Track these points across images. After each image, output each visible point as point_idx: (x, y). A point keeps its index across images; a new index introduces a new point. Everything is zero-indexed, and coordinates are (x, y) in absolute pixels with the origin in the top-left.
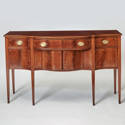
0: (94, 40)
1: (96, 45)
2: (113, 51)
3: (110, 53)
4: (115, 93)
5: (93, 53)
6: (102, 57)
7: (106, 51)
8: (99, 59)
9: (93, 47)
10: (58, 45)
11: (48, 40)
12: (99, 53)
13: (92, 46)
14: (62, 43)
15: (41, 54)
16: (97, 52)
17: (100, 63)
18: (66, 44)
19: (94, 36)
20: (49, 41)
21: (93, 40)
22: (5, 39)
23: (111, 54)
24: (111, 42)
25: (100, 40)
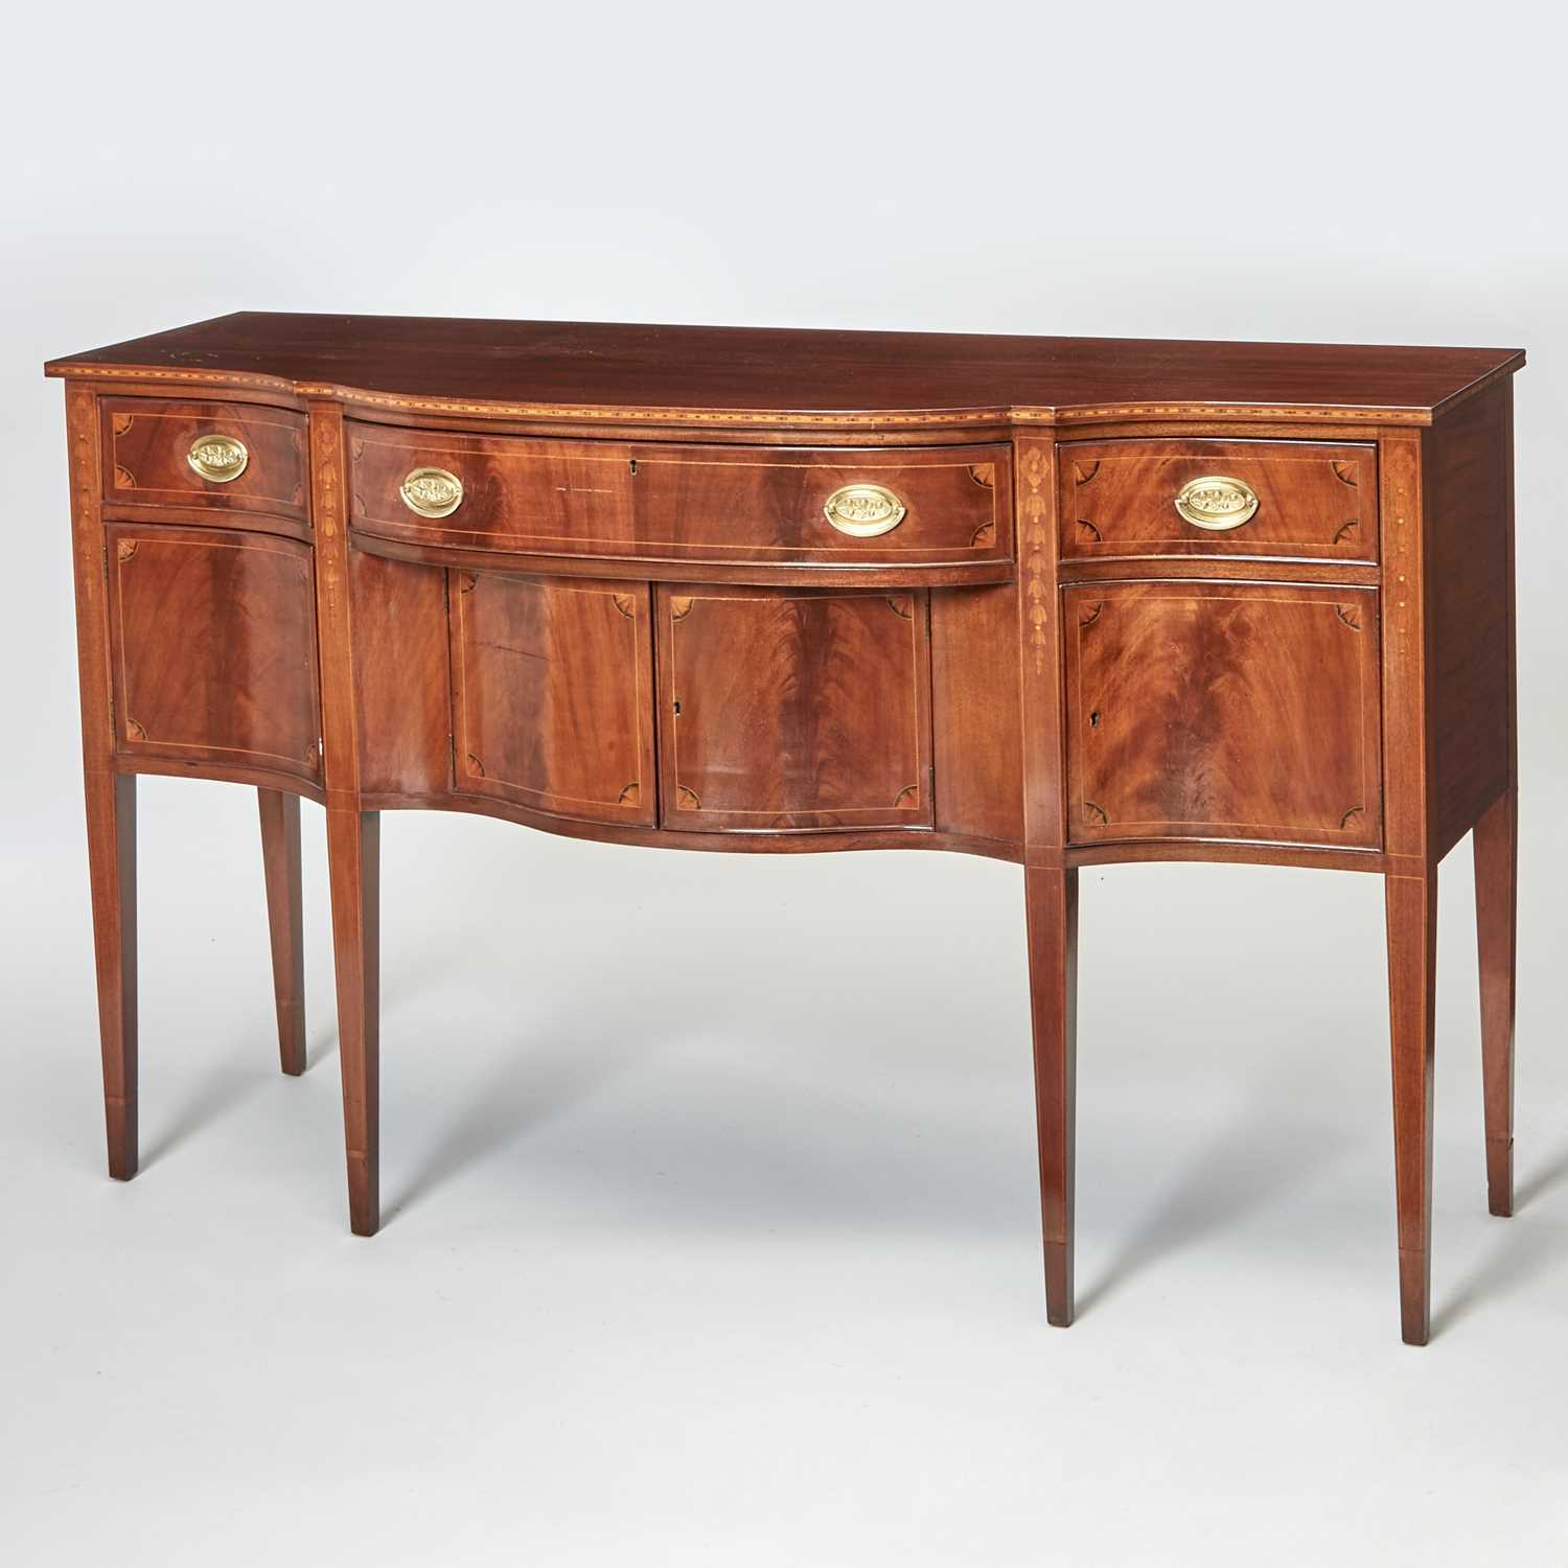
0: (1049, 466)
1: (1081, 536)
2: (1322, 623)
3: (1283, 649)
5: (1040, 639)
6: (1170, 703)
7: (1225, 623)
8: (1122, 725)
9: (1037, 564)
10: (591, 511)
11: (476, 443)
12: (1133, 642)
13: (1031, 551)
14: (640, 482)
15: (436, 615)
16: (1089, 627)
17: (1144, 773)
18: (681, 506)
19: (1047, 415)
21: (1036, 469)
23: (1290, 671)
24: (1292, 508)
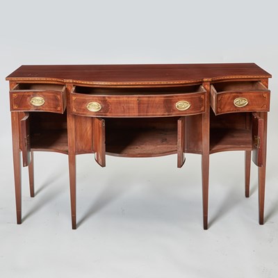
4: (247, 195)
10: (129, 109)
11: (104, 97)
14: (139, 103)
20: (107, 99)
22: (10, 85)
24: (254, 102)
25: (229, 97)
